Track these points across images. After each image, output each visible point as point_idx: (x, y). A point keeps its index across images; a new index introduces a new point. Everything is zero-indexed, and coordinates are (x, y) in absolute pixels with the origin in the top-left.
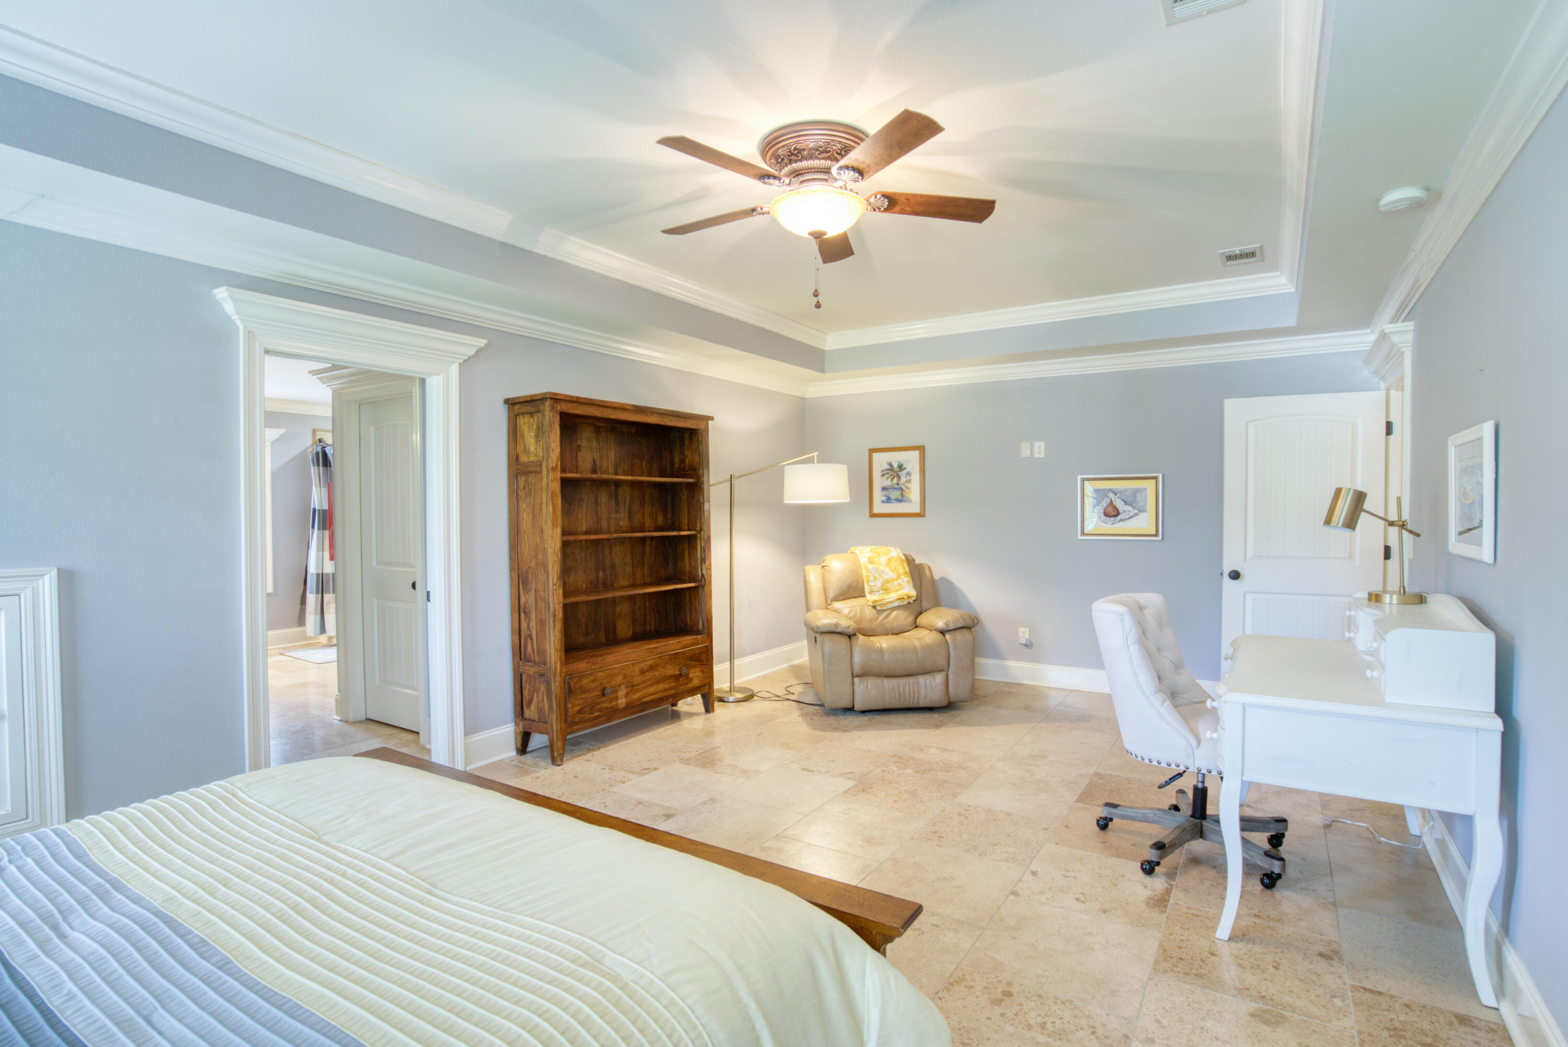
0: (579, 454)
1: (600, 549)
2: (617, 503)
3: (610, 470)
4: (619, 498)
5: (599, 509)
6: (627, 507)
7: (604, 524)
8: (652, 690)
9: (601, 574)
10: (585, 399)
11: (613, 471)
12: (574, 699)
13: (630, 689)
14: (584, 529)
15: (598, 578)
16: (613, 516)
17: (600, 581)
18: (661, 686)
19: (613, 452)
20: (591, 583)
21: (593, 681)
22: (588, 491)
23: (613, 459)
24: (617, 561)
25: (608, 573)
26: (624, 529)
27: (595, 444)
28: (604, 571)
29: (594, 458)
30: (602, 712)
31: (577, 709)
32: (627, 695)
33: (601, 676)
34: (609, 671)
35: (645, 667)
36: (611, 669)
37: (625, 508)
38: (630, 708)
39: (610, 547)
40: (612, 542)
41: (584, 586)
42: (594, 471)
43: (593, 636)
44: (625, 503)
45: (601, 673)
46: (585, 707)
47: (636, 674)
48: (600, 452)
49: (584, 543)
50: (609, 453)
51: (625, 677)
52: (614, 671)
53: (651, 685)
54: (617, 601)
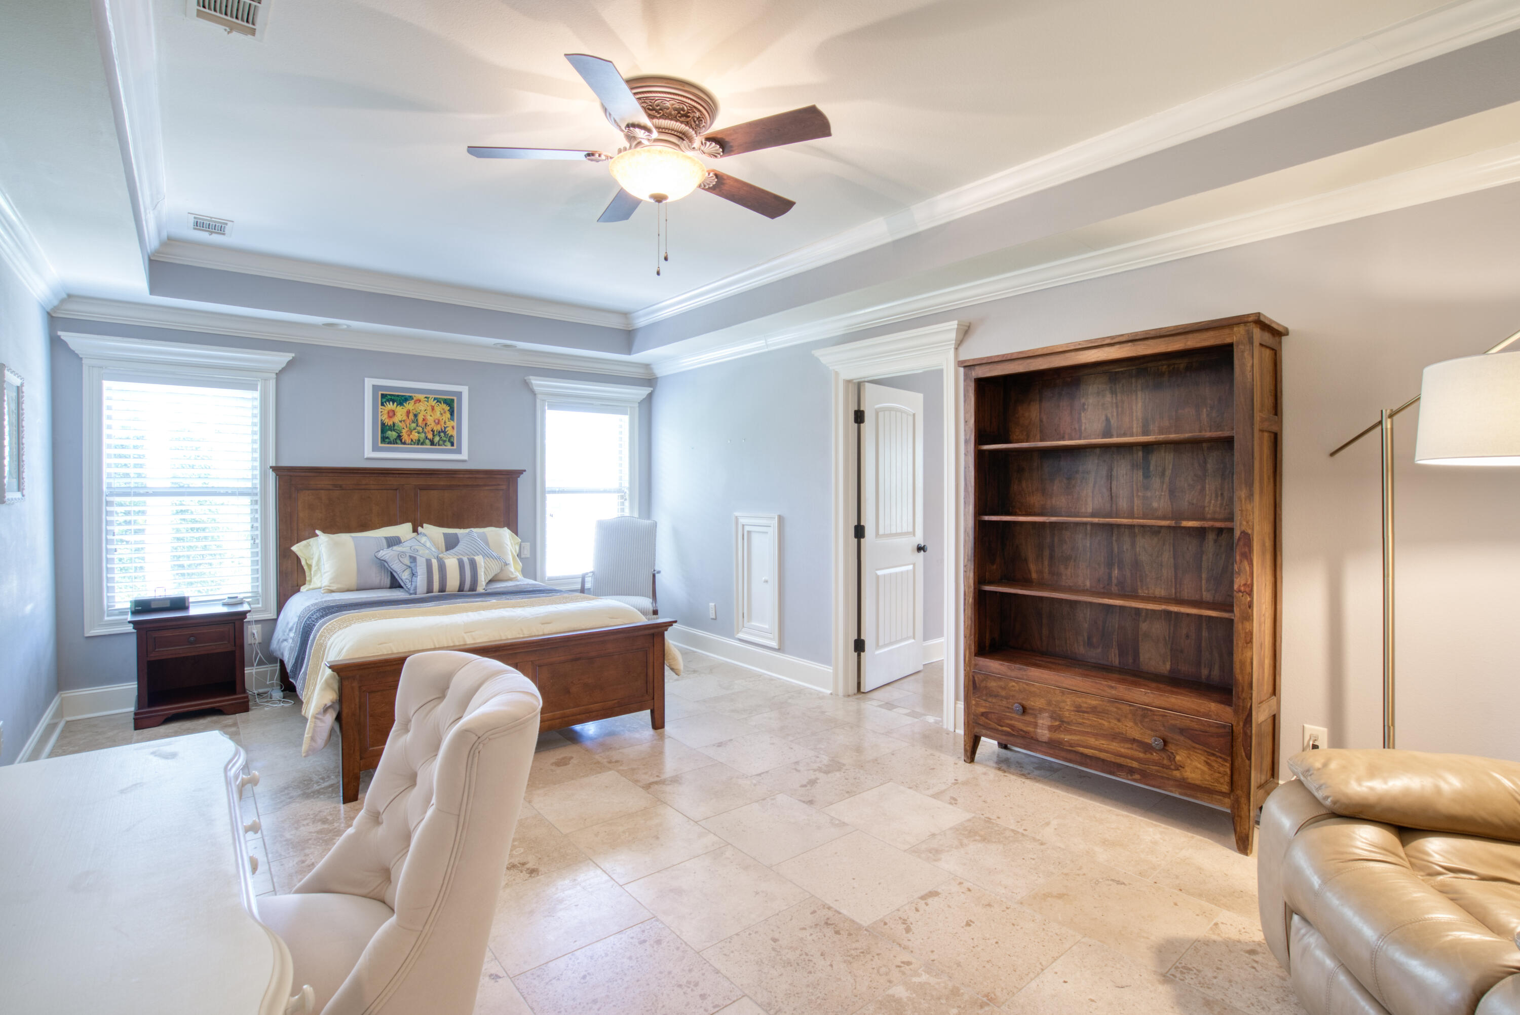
0: (1083, 414)
1: (1114, 538)
2: (1147, 476)
3: (1135, 430)
4: (1152, 468)
5: (1114, 483)
6: (1167, 479)
7: (1123, 504)
8: (1092, 741)
9: (1116, 572)
10: (998, 356)
11: (1140, 430)
12: (978, 697)
13: (1057, 723)
14: (1090, 510)
15: (1110, 577)
16: (1140, 494)
17: (1114, 581)
18: (1114, 746)
19: (1140, 404)
20: (1099, 580)
21: (1003, 688)
22: (1096, 461)
23: (1140, 414)
24: (1144, 558)
25: (1128, 574)
26: (1160, 513)
27: (1108, 398)
28: (1120, 568)
29: (1106, 417)
30: (1013, 730)
31: (982, 710)
32: (1051, 728)
33: (1013, 686)
34: (1025, 686)
35: (1085, 705)
36: (1027, 684)
37: (1162, 483)
38: (1053, 746)
39: (1133, 536)
40: (1137, 530)
41: (1088, 583)
42: (1107, 433)
43: (1099, 650)
44: (1163, 474)
45: (1014, 684)
46: (991, 712)
47: (1067, 708)
48: (1117, 407)
49: (1089, 528)
50: (1134, 407)
51: (1049, 703)
52: (1033, 689)
53: (1096, 736)
54: (1143, 614)
